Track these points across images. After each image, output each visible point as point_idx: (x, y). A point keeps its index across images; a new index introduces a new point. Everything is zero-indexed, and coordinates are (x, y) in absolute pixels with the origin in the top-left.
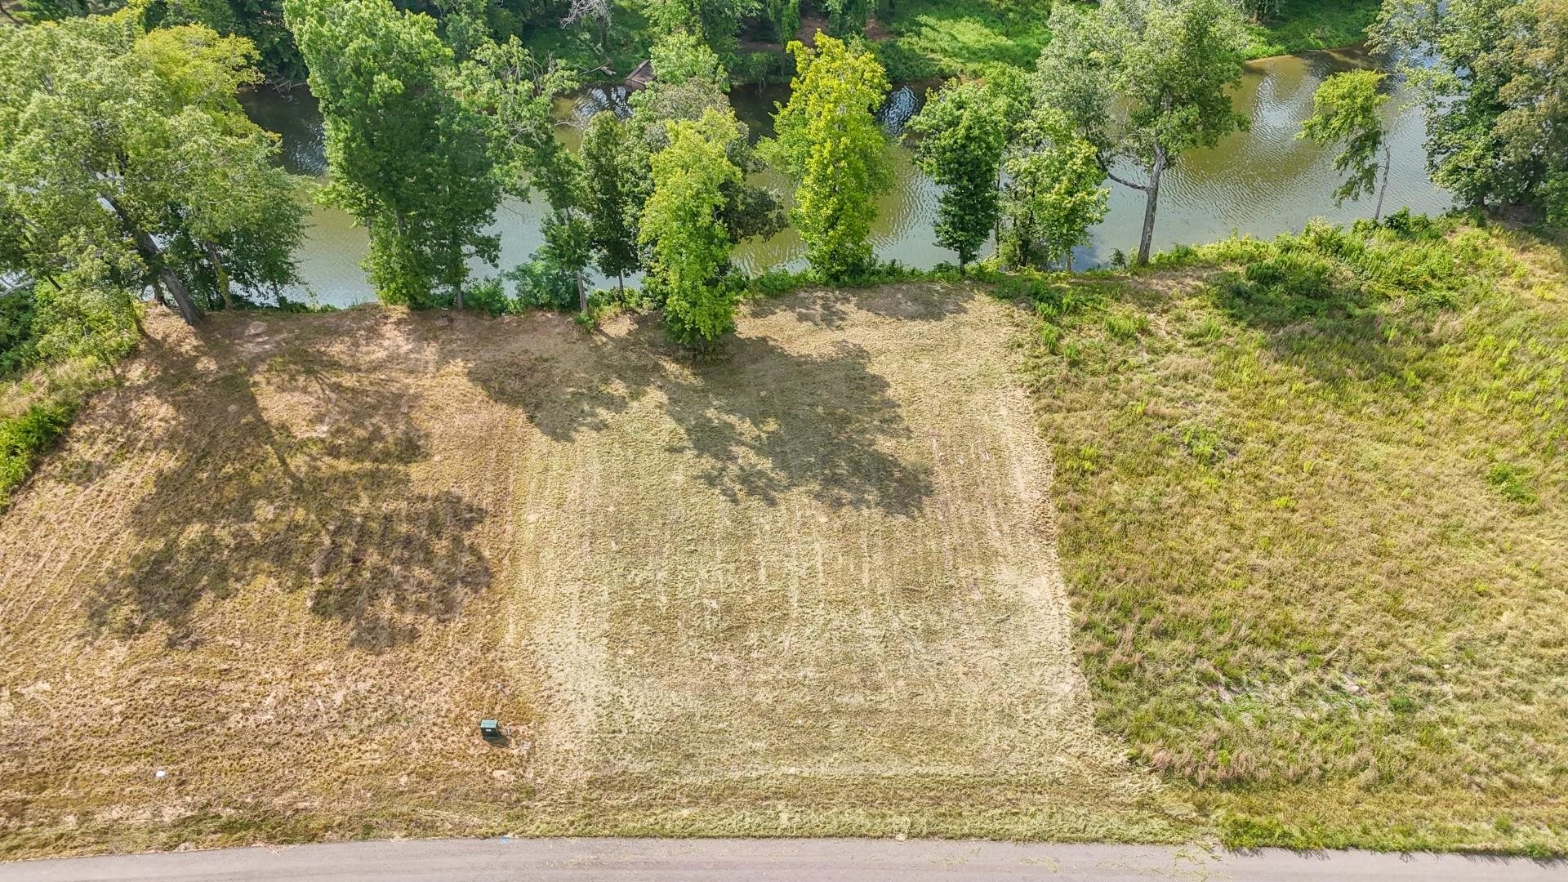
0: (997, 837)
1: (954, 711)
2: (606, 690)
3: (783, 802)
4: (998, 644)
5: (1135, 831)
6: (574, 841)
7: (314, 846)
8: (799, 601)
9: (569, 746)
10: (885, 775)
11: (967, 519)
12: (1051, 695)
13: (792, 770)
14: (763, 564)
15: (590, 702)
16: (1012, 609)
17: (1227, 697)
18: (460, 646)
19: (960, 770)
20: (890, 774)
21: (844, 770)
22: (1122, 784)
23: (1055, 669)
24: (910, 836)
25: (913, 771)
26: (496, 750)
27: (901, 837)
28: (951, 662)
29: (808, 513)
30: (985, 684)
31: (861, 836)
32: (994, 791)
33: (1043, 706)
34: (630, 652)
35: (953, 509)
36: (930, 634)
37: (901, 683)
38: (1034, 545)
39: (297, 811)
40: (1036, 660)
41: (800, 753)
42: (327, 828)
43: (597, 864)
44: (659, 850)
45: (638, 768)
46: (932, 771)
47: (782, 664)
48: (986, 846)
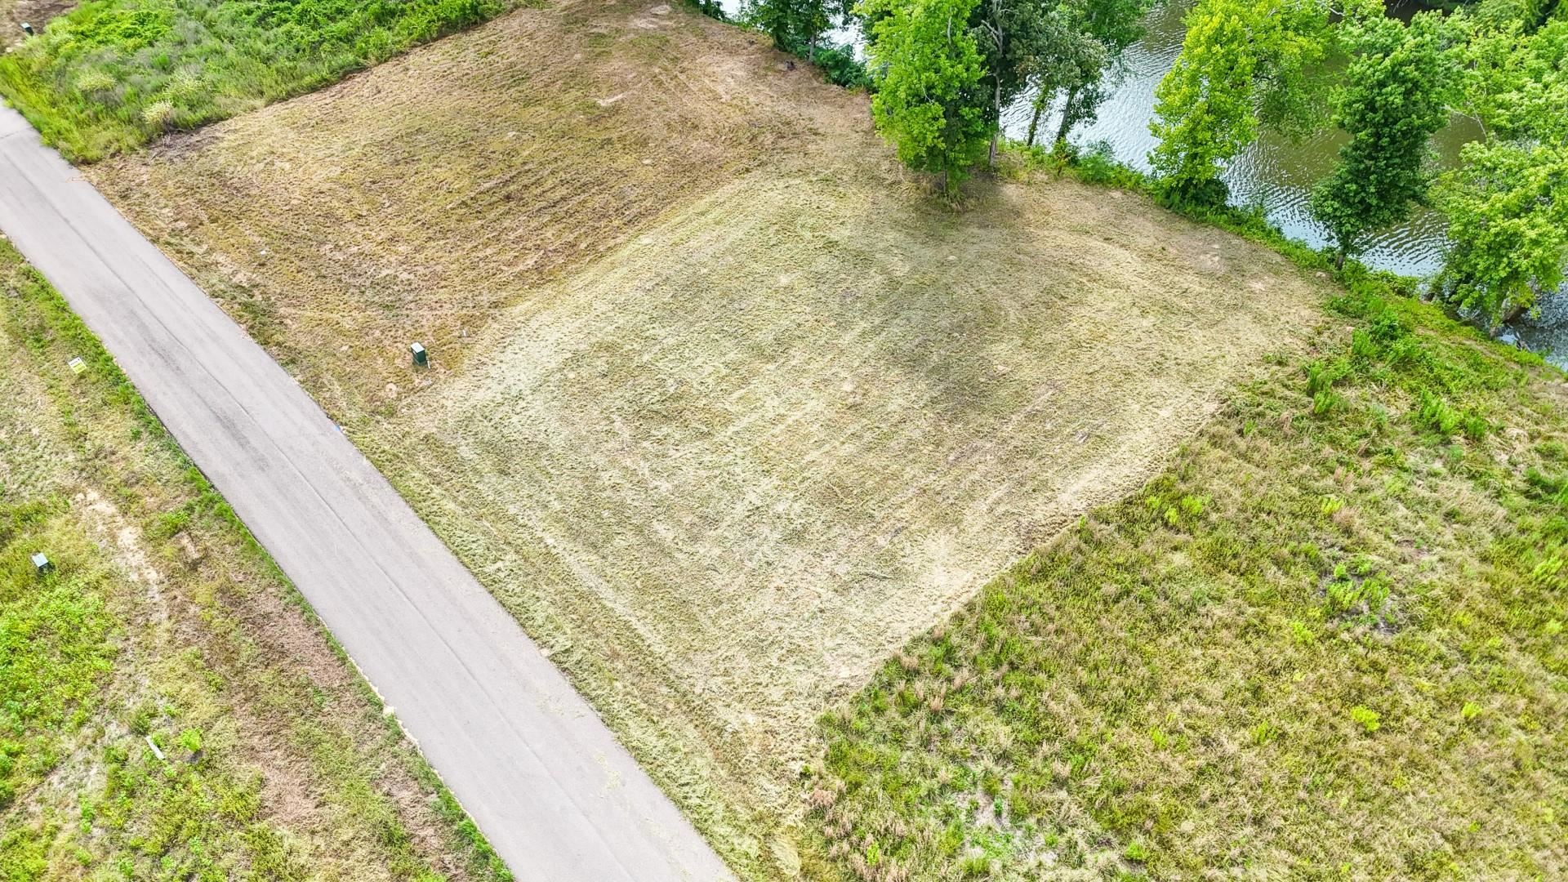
0: (610, 720)
1: (725, 606)
2: (524, 387)
3: (515, 557)
4: (842, 590)
5: (722, 829)
6: (366, 462)
7: (259, 348)
8: (737, 433)
9: (449, 403)
10: (604, 602)
11: (975, 476)
12: (821, 664)
13: (550, 541)
14: (752, 386)
15: (501, 388)
16: (898, 575)
17: (985, 818)
18: (485, 292)
19: (659, 649)
20: (609, 605)
21: (585, 573)
22: (767, 786)
23: (858, 650)
24: (553, 658)
25: (627, 618)
26: (409, 372)
27: (546, 652)
28: (781, 571)
29: (843, 375)
30: (780, 609)
31: (522, 625)
32: (664, 690)
33: (801, 668)
34: (571, 375)
35: (976, 458)
36: (797, 537)
37: (717, 551)
38: (1009, 542)
39: (281, 323)
40: (851, 629)
41: (574, 534)
42: (278, 344)
43: (355, 487)
44: (400, 513)
45: (465, 452)
46: (641, 631)
47: (654, 466)
48: (593, 718)
